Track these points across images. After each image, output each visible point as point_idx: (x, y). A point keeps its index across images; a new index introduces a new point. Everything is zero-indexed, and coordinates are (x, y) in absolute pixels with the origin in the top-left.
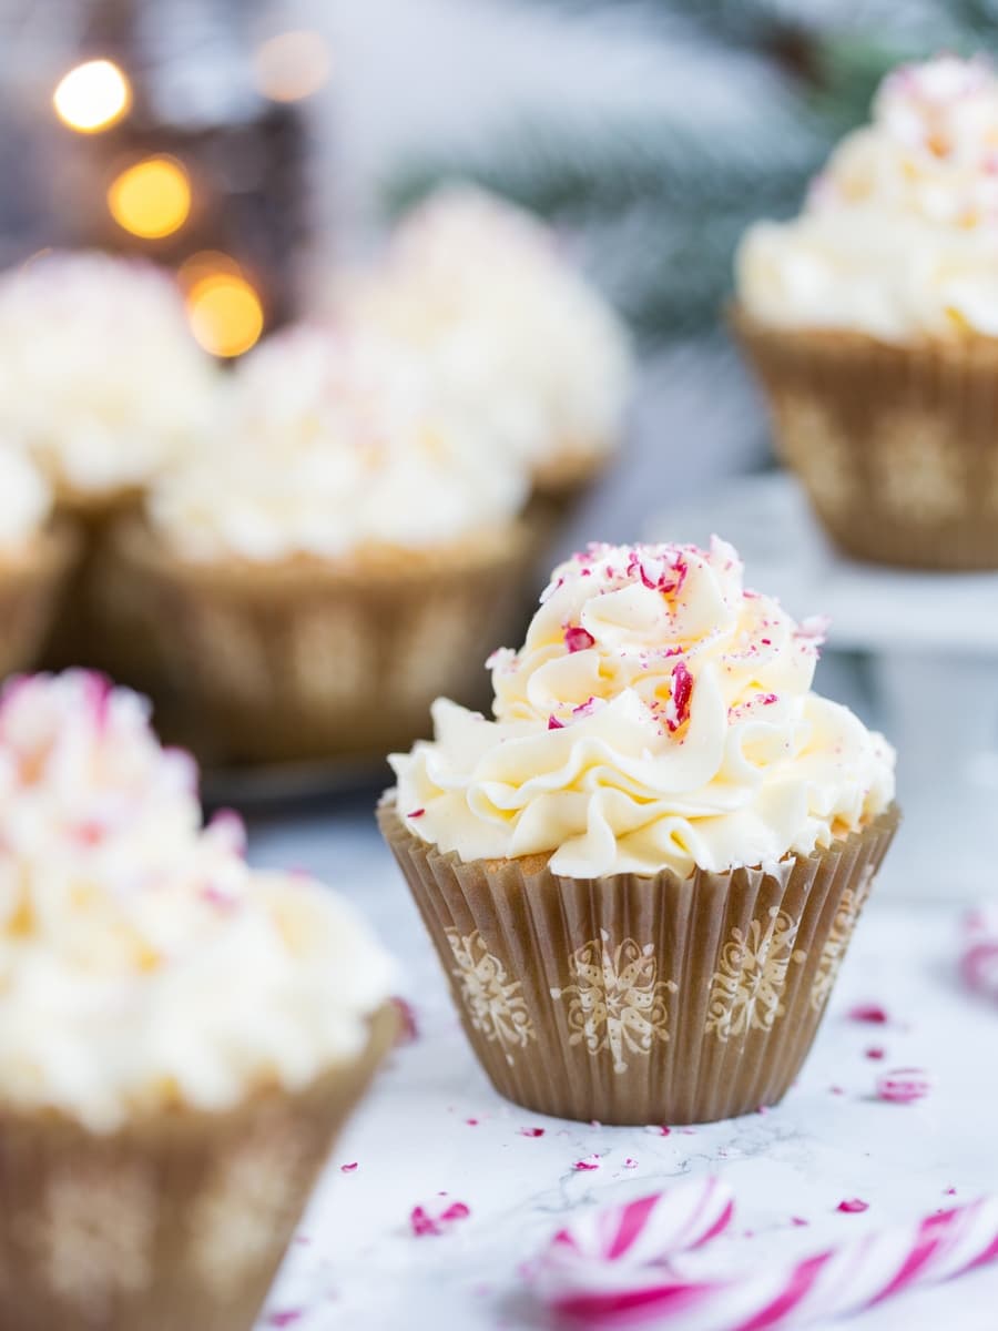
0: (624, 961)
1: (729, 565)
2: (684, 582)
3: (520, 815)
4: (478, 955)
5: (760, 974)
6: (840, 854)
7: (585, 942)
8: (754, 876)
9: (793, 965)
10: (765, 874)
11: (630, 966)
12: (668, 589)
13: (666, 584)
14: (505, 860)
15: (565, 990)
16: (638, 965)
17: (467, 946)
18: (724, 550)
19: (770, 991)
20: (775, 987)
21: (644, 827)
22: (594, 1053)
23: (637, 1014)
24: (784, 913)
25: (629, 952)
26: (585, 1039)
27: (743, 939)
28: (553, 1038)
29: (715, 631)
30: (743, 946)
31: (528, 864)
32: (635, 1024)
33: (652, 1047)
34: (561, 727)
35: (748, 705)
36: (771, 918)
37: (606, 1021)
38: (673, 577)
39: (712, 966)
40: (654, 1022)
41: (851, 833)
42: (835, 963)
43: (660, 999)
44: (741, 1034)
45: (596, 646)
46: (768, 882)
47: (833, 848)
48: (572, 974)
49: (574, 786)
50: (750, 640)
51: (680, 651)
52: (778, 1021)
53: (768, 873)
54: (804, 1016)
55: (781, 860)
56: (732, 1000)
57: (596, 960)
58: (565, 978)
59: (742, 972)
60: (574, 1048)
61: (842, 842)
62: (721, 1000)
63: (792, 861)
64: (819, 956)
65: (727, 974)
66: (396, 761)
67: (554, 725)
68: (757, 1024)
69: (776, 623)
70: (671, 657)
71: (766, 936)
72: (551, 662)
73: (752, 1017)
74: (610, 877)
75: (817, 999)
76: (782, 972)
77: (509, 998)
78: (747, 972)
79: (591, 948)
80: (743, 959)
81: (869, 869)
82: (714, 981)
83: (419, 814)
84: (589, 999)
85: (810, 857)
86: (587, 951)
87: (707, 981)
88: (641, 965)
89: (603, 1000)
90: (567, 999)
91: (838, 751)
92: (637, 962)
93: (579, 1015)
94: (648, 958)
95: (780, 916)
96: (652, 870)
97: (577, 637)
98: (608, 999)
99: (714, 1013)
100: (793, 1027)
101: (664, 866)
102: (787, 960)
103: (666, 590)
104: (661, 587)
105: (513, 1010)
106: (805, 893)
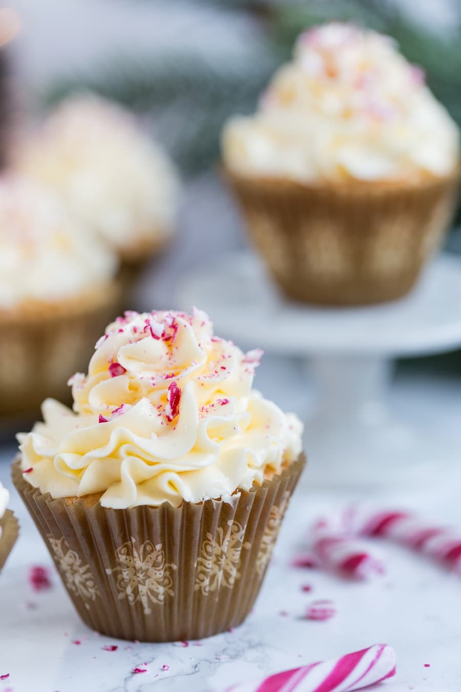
0: (146, 553)
1: (203, 324)
2: (176, 335)
3: (84, 472)
4: (65, 550)
5: (224, 557)
6: (268, 488)
7: (123, 543)
8: (218, 505)
9: (244, 551)
10: (223, 502)
11: (149, 556)
12: (167, 339)
13: (166, 336)
14: (76, 497)
15: (115, 569)
16: (154, 555)
17: (59, 545)
18: (201, 315)
19: (231, 566)
20: (234, 564)
21: (155, 477)
22: (132, 604)
23: (155, 582)
24: (236, 522)
25: (148, 548)
26: (127, 596)
27: (213, 539)
28: (110, 595)
29: (193, 364)
30: (214, 543)
31: (90, 499)
32: (154, 588)
33: (165, 599)
34: (106, 421)
35: (213, 406)
36: (229, 527)
37: (138, 586)
38: (170, 332)
39: (196, 554)
40: (165, 586)
41: (275, 475)
42: (269, 547)
43: (168, 573)
44: (216, 590)
45: (127, 373)
46: (225, 506)
47: (264, 484)
48: (117, 560)
49: (114, 455)
50: (215, 366)
51: (173, 375)
52: (237, 582)
53: (225, 502)
54: (252, 577)
55: (233, 494)
56: (209, 572)
57: (130, 553)
58: (114, 562)
59: (214, 556)
60: (121, 601)
61: (269, 481)
62: (203, 572)
63: (239, 494)
64: (259, 544)
65: (205, 558)
66: (21, 437)
67: (102, 420)
68: (225, 584)
69: (229, 357)
70: (169, 379)
71: (226, 536)
72: (102, 383)
73: (222, 581)
74: (134, 508)
75: (260, 568)
76: (237, 556)
77: (84, 574)
78: (217, 556)
79: (126, 546)
80: (214, 549)
81: (287, 494)
82: (198, 562)
83: (30, 470)
84: (128, 575)
85: (250, 491)
86: (125, 548)
87: (194, 562)
88: (155, 556)
89: (135, 574)
90: (115, 574)
91: (268, 427)
92: (153, 554)
93: (122, 583)
94: (159, 552)
95: (234, 524)
96: (158, 502)
97: (115, 368)
98: (138, 575)
99: (199, 579)
100: (247, 584)
101: (165, 500)
102: (240, 549)
103: (167, 340)
104: (163, 338)
105: (87, 580)
106: (247, 511)
